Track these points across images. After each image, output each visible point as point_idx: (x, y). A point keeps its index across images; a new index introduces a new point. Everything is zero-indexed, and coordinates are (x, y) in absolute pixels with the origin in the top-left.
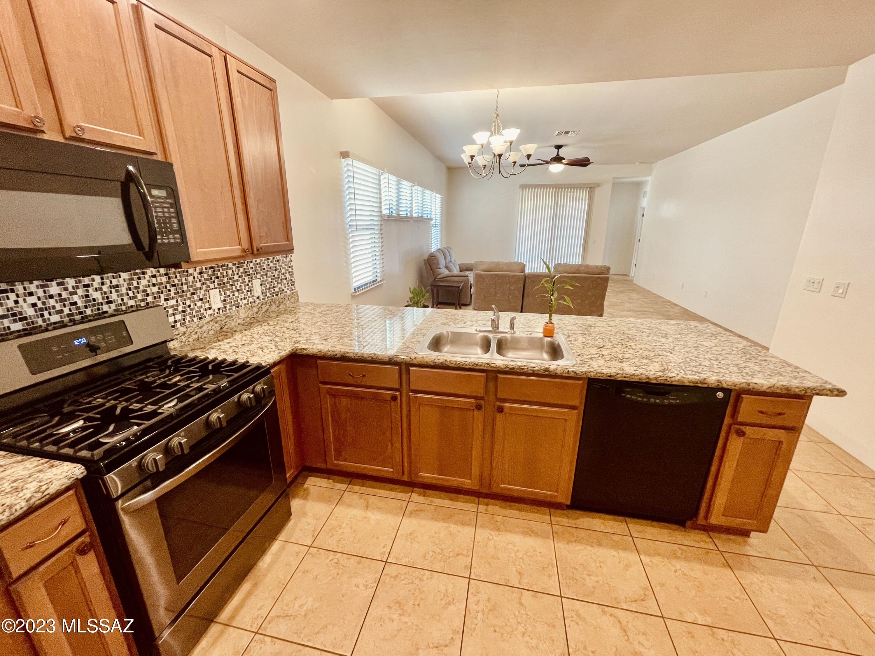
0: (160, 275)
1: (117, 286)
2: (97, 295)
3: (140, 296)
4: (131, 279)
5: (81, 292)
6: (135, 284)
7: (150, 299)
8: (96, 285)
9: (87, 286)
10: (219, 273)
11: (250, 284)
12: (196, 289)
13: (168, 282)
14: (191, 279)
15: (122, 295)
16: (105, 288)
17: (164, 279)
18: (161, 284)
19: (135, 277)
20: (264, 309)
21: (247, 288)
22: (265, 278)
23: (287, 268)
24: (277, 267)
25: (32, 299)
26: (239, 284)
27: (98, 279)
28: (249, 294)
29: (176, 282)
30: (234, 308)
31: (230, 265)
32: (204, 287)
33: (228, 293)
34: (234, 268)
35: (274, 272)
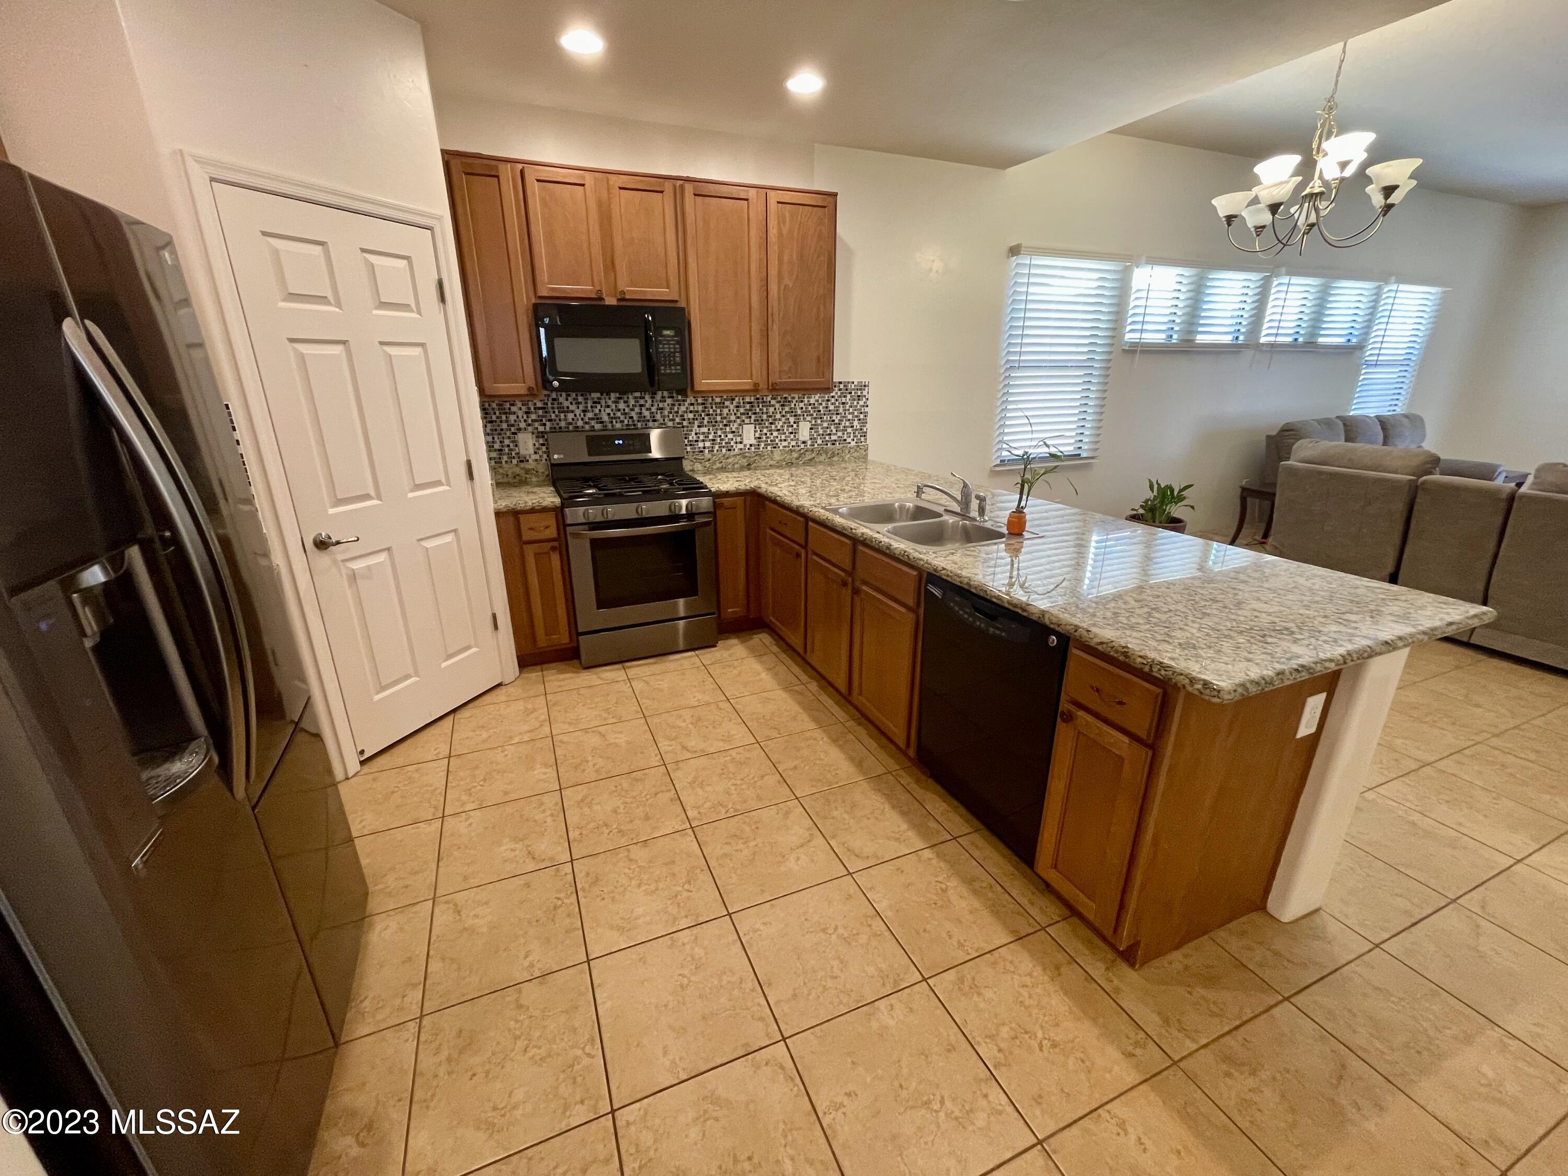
0: (698, 404)
1: (662, 409)
2: (646, 413)
3: (678, 420)
4: (673, 405)
5: (637, 409)
7: (685, 423)
8: (648, 405)
9: (641, 406)
10: (758, 410)
11: (795, 426)
12: (730, 422)
13: (703, 411)
14: (725, 411)
15: (664, 416)
17: (700, 408)
18: (697, 412)
19: (677, 403)
20: (809, 456)
21: (790, 430)
22: (819, 421)
23: (856, 413)
24: (841, 410)
25: (608, 410)
26: (781, 423)
27: (649, 401)
28: (792, 436)
29: (711, 412)
30: (769, 448)
31: (773, 402)
32: (738, 421)
33: (765, 431)
34: (777, 406)
35: (834, 417)
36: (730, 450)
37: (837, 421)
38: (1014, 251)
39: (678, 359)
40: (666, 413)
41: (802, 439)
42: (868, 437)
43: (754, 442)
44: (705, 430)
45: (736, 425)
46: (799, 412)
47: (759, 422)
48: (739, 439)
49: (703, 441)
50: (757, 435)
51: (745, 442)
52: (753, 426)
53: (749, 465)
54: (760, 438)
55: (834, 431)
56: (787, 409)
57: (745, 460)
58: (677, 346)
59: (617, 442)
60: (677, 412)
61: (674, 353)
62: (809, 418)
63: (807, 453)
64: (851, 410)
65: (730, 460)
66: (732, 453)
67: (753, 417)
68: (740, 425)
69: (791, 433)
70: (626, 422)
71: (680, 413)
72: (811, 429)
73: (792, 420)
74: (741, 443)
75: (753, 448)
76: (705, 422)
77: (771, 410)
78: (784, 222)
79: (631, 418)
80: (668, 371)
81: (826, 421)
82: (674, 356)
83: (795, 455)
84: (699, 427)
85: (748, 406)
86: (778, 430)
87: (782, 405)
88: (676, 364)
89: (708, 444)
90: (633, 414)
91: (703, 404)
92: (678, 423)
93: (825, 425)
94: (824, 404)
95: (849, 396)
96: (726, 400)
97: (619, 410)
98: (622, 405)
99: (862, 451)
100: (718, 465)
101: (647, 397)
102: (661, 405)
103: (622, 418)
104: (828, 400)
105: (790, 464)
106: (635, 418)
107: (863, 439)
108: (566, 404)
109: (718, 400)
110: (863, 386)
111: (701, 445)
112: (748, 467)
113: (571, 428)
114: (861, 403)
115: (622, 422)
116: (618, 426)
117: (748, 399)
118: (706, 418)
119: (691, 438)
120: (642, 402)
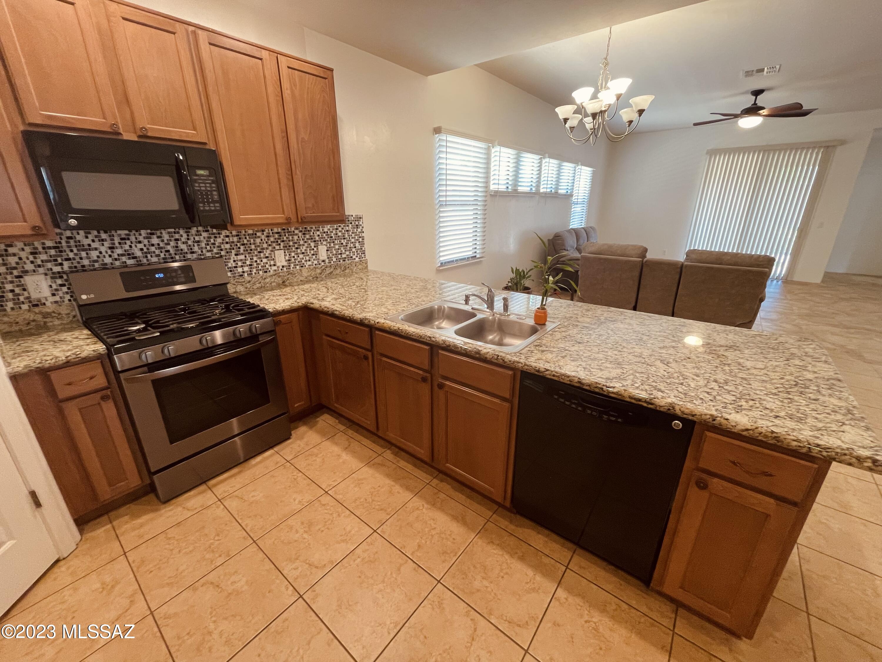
0: (232, 236)
1: (198, 242)
2: (184, 247)
5: (172, 243)
6: (212, 241)
8: (183, 239)
9: (177, 240)
10: (285, 238)
11: (315, 249)
12: (263, 249)
13: (238, 242)
14: (258, 241)
15: (202, 248)
16: (190, 242)
19: (213, 236)
20: (328, 271)
21: (312, 252)
22: (332, 245)
23: (356, 238)
24: (346, 236)
25: (140, 246)
26: (304, 248)
27: (185, 236)
28: (314, 257)
29: (245, 241)
30: (298, 267)
31: (297, 232)
32: (270, 248)
33: (293, 254)
34: (300, 234)
35: (342, 241)
36: (266, 272)
37: (344, 244)
38: (437, 130)
39: (216, 197)
40: (203, 245)
41: (322, 258)
42: (366, 254)
43: (285, 264)
44: (242, 257)
45: (268, 252)
46: (317, 238)
47: (287, 248)
48: (272, 263)
49: (242, 266)
50: (287, 258)
51: (278, 264)
52: (283, 251)
53: (284, 282)
54: (289, 260)
55: (344, 251)
56: (308, 236)
57: (280, 279)
58: (214, 185)
59: (157, 276)
60: (214, 244)
61: (211, 191)
62: (325, 243)
63: (327, 269)
64: (353, 235)
65: (267, 280)
66: (268, 274)
67: (282, 244)
68: (272, 251)
69: (313, 255)
70: (162, 255)
71: (217, 244)
72: (327, 250)
73: (312, 244)
74: (274, 265)
75: (285, 269)
76: (242, 251)
77: (296, 238)
78: (295, 85)
79: (168, 251)
80: (207, 208)
81: (337, 244)
82: (212, 195)
83: (319, 271)
84: (236, 255)
85: (277, 236)
86: (303, 253)
87: (304, 234)
88: (214, 202)
89: (246, 269)
90: (169, 248)
91: (237, 236)
92: (217, 253)
93: (337, 247)
94: (334, 232)
95: (350, 225)
96: (258, 231)
97: (153, 245)
98: (155, 240)
99: (364, 264)
100: (258, 285)
101: (182, 232)
102: (197, 238)
103: (157, 252)
104: (337, 229)
105: (316, 278)
106: (172, 251)
107: (363, 255)
108: (86, 242)
109: (250, 232)
110: (359, 218)
111: (240, 270)
112: (284, 284)
113: (97, 265)
114: (359, 230)
115: (158, 256)
116: (154, 259)
117: (276, 230)
118: (242, 248)
119: (230, 265)
120: (177, 236)
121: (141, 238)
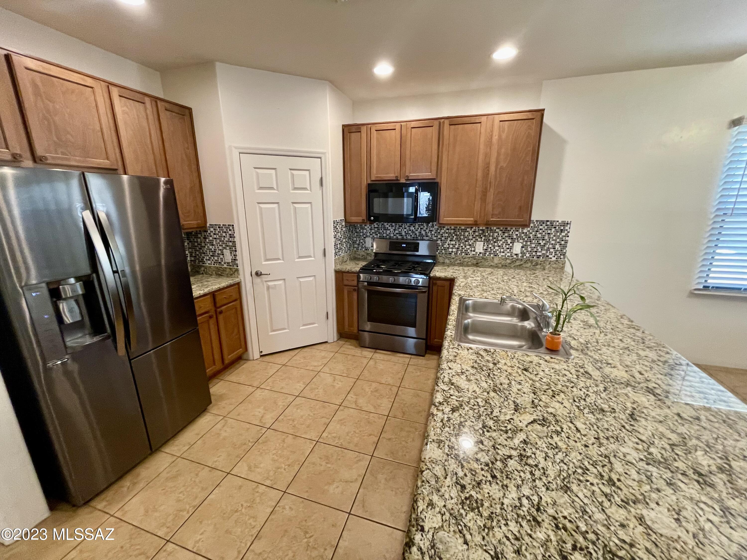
4: (438, 229)
5: (419, 230)
6: (439, 231)
7: (443, 239)
8: (425, 229)
10: (487, 234)
11: (511, 245)
12: (469, 239)
13: (454, 233)
14: (467, 234)
16: (427, 231)
17: (452, 231)
18: (450, 233)
21: (507, 246)
22: (529, 243)
23: (558, 240)
24: (546, 237)
25: (405, 230)
26: (501, 242)
28: (508, 250)
29: (458, 233)
30: (492, 255)
31: (497, 230)
33: (490, 246)
34: (500, 232)
36: (467, 254)
37: (542, 244)
38: (736, 123)
41: (515, 252)
42: (566, 256)
43: (482, 251)
44: (454, 243)
45: (472, 241)
46: (515, 237)
47: (487, 241)
49: (452, 248)
51: (477, 251)
52: (483, 243)
53: (477, 263)
54: (486, 250)
55: (540, 250)
56: (506, 235)
57: (475, 261)
59: (403, 245)
62: (521, 241)
63: (517, 261)
64: (554, 238)
65: (466, 260)
67: (483, 238)
68: (475, 241)
70: (412, 236)
71: (441, 233)
72: (522, 247)
73: (509, 241)
74: (474, 251)
75: (481, 255)
76: (454, 239)
77: (496, 234)
78: (503, 132)
81: (534, 244)
84: (450, 241)
85: (481, 232)
86: (499, 246)
87: (504, 233)
89: (454, 250)
90: (417, 232)
94: (534, 233)
96: (468, 228)
98: (412, 228)
99: (561, 265)
100: (458, 262)
101: (425, 224)
102: (431, 229)
104: (537, 231)
105: (504, 266)
106: (418, 235)
107: (562, 257)
109: (463, 228)
111: (450, 250)
113: (388, 237)
116: (409, 237)
117: (481, 228)
119: (445, 246)
120: (422, 227)
121: (406, 227)
